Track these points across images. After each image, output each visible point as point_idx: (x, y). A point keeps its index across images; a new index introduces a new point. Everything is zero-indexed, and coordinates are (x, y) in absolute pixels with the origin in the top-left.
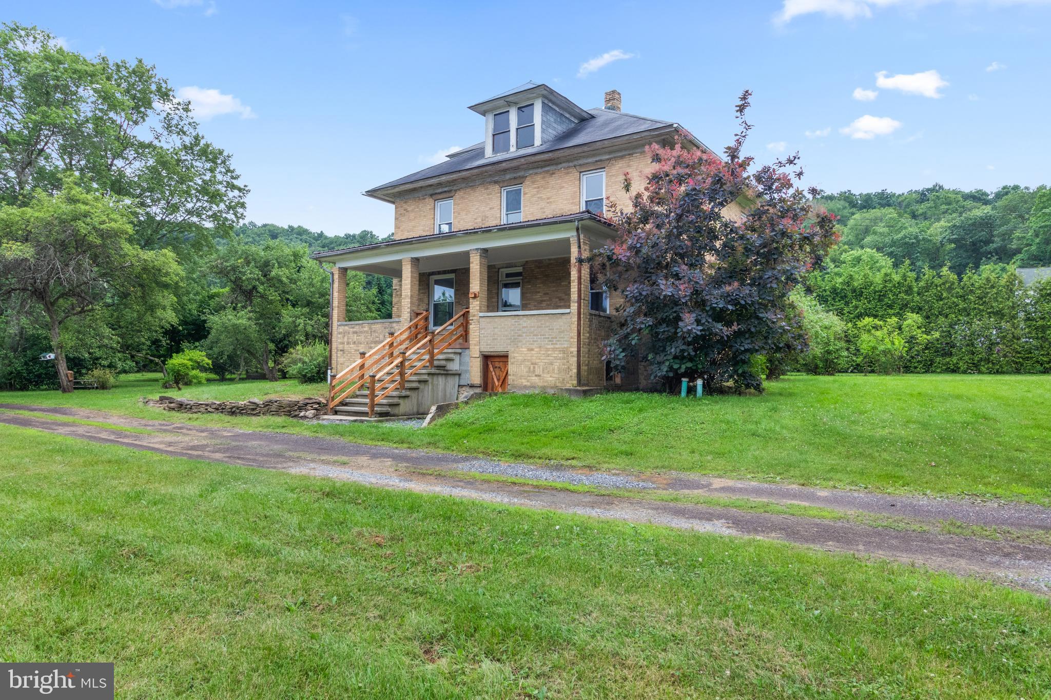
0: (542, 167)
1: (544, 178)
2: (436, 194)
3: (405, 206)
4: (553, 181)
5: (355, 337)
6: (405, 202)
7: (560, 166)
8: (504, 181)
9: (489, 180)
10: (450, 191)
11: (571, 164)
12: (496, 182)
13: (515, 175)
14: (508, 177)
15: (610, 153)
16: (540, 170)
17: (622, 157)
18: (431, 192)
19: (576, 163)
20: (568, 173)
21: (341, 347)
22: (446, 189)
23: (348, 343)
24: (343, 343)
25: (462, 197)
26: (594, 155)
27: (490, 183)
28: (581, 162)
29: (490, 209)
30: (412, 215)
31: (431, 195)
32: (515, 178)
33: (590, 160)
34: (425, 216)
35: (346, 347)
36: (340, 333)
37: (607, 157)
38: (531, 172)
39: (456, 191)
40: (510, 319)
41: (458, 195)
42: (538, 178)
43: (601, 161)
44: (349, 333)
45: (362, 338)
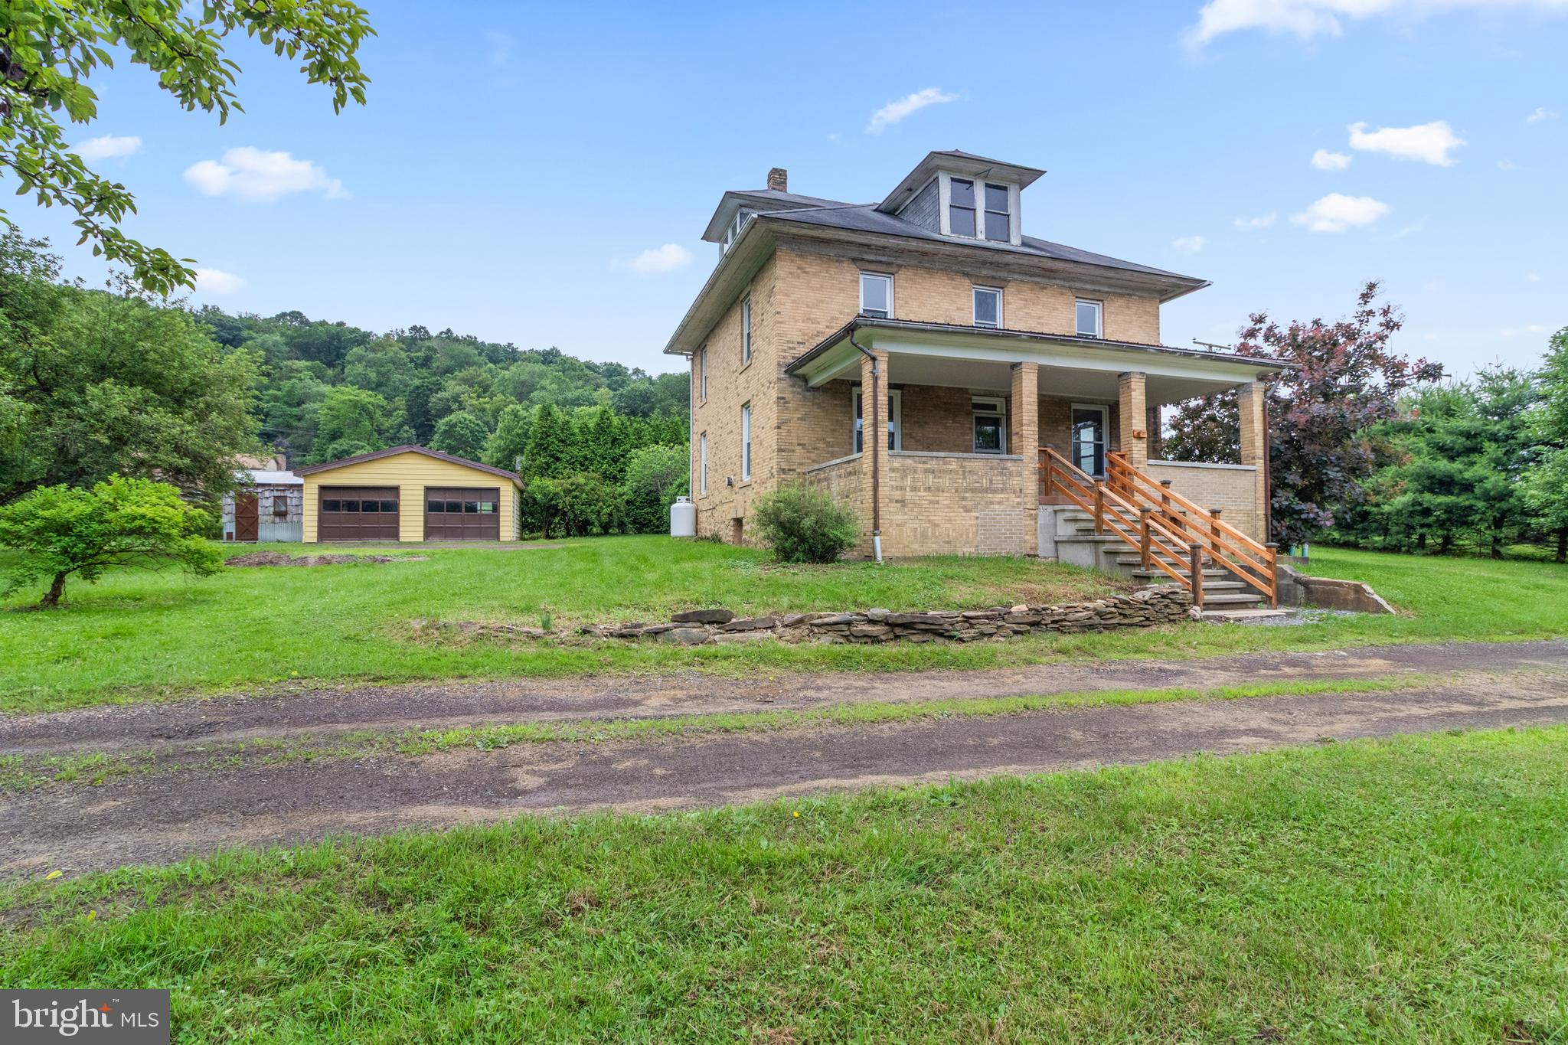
0: (1031, 276)
1: (1032, 290)
2: (862, 260)
3: (799, 262)
4: (1045, 298)
5: (931, 480)
6: (801, 256)
7: (1053, 282)
8: (977, 277)
9: (955, 267)
10: (889, 264)
11: (1067, 284)
12: (966, 274)
13: (994, 274)
14: (984, 272)
15: (1110, 286)
16: (1028, 278)
17: (1121, 295)
18: (855, 255)
19: (1072, 284)
20: (1062, 294)
21: (897, 494)
22: (883, 259)
23: (914, 489)
24: (903, 489)
25: (911, 279)
26: (1092, 282)
27: (957, 272)
28: (1078, 285)
29: (958, 309)
30: (815, 281)
31: (854, 260)
32: (994, 278)
33: (1088, 287)
34: (841, 289)
35: (909, 495)
36: (893, 470)
37: (1107, 289)
38: (1016, 276)
39: (900, 266)
41: (903, 274)
42: (1025, 287)
43: (1099, 291)
44: (915, 471)
45: (945, 481)
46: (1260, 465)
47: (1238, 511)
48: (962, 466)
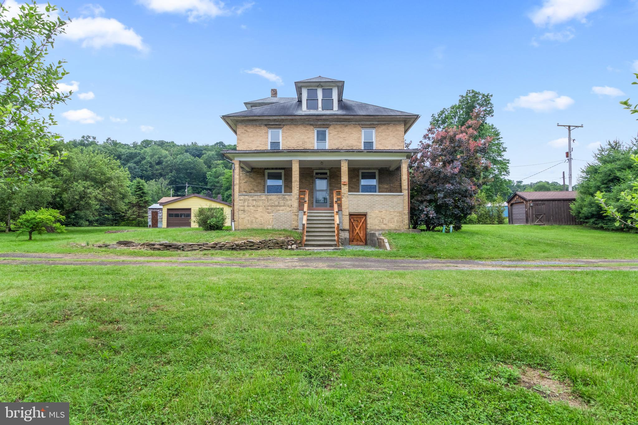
0: (340, 122)
1: (341, 127)
2: (269, 125)
3: (245, 128)
4: (347, 130)
5: (254, 203)
6: (246, 126)
7: (351, 123)
8: (316, 125)
9: (307, 123)
10: (280, 125)
11: (357, 123)
12: (311, 125)
13: (324, 123)
14: (319, 123)
15: (378, 121)
16: (339, 123)
17: (384, 124)
18: (266, 123)
19: (360, 123)
20: (355, 127)
21: (242, 208)
22: (277, 123)
23: (248, 206)
24: (244, 206)
25: (289, 129)
26: (370, 121)
27: (307, 124)
28: (362, 123)
29: (308, 138)
30: (251, 134)
31: (266, 125)
32: (323, 125)
33: (367, 123)
34: (261, 136)
35: (246, 208)
36: (240, 200)
37: (377, 123)
38: (334, 123)
39: (284, 125)
40: (368, 196)
41: (285, 127)
42: (338, 127)
43: (373, 124)
44: (249, 200)
45: (260, 203)
46: (405, 193)
47: (394, 212)
48: (267, 198)
